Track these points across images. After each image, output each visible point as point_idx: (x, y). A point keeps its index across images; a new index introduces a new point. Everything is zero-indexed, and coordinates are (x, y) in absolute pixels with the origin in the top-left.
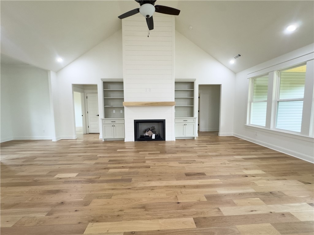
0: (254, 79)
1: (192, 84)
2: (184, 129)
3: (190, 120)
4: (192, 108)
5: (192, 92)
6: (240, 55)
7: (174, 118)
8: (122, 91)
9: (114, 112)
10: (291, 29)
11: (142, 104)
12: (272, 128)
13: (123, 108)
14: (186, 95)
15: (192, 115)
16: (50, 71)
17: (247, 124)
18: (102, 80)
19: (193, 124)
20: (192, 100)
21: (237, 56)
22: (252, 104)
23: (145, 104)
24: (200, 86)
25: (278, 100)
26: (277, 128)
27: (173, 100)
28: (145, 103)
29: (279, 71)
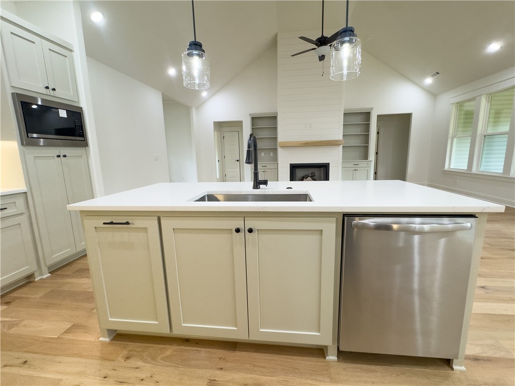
0: (460, 105)
1: (367, 115)
2: (354, 176)
3: (363, 163)
4: (366, 148)
5: (367, 127)
6: (438, 73)
7: (341, 161)
8: (275, 129)
9: (263, 154)
10: (494, 47)
11: (302, 144)
12: (474, 170)
13: (275, 150)
14: (358, 131)
15: (366, 157)
16: (192, 107)
17: (446, 167)
18: (250, 115)
19: (366, 168)
20: (367, 137)
21: (435, 74)
22: (455, 140)
23: (305, 144)
24: (379, 117)
25: (485, 134)
26: (481, 170)
27: (341, 138)
28: (305, 142)
29: (490, 94)
